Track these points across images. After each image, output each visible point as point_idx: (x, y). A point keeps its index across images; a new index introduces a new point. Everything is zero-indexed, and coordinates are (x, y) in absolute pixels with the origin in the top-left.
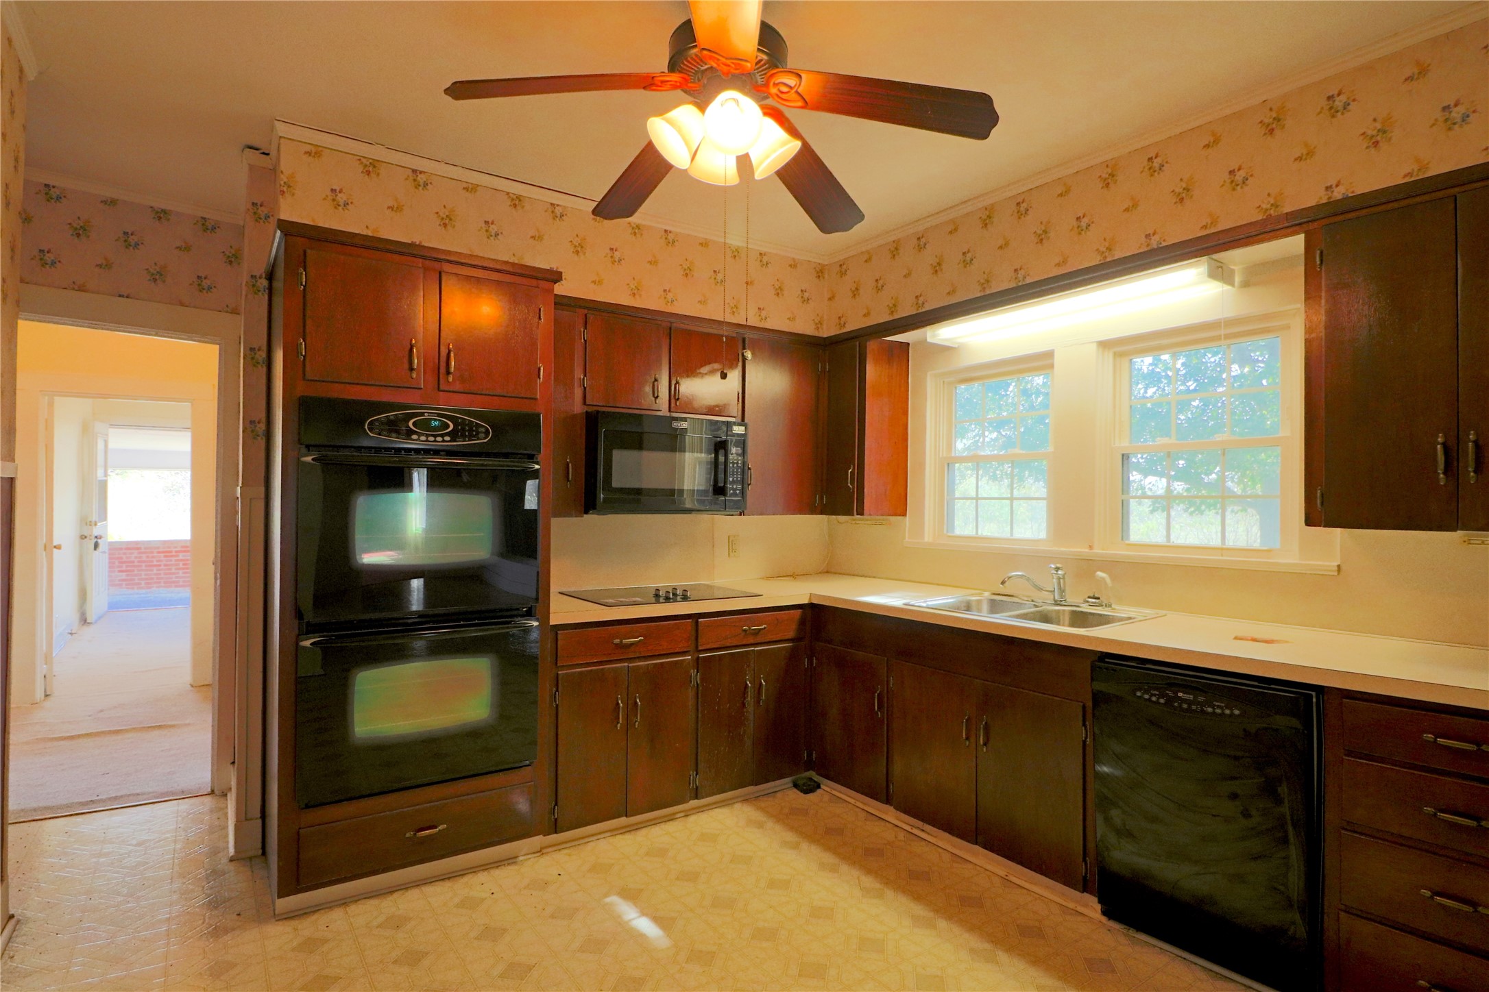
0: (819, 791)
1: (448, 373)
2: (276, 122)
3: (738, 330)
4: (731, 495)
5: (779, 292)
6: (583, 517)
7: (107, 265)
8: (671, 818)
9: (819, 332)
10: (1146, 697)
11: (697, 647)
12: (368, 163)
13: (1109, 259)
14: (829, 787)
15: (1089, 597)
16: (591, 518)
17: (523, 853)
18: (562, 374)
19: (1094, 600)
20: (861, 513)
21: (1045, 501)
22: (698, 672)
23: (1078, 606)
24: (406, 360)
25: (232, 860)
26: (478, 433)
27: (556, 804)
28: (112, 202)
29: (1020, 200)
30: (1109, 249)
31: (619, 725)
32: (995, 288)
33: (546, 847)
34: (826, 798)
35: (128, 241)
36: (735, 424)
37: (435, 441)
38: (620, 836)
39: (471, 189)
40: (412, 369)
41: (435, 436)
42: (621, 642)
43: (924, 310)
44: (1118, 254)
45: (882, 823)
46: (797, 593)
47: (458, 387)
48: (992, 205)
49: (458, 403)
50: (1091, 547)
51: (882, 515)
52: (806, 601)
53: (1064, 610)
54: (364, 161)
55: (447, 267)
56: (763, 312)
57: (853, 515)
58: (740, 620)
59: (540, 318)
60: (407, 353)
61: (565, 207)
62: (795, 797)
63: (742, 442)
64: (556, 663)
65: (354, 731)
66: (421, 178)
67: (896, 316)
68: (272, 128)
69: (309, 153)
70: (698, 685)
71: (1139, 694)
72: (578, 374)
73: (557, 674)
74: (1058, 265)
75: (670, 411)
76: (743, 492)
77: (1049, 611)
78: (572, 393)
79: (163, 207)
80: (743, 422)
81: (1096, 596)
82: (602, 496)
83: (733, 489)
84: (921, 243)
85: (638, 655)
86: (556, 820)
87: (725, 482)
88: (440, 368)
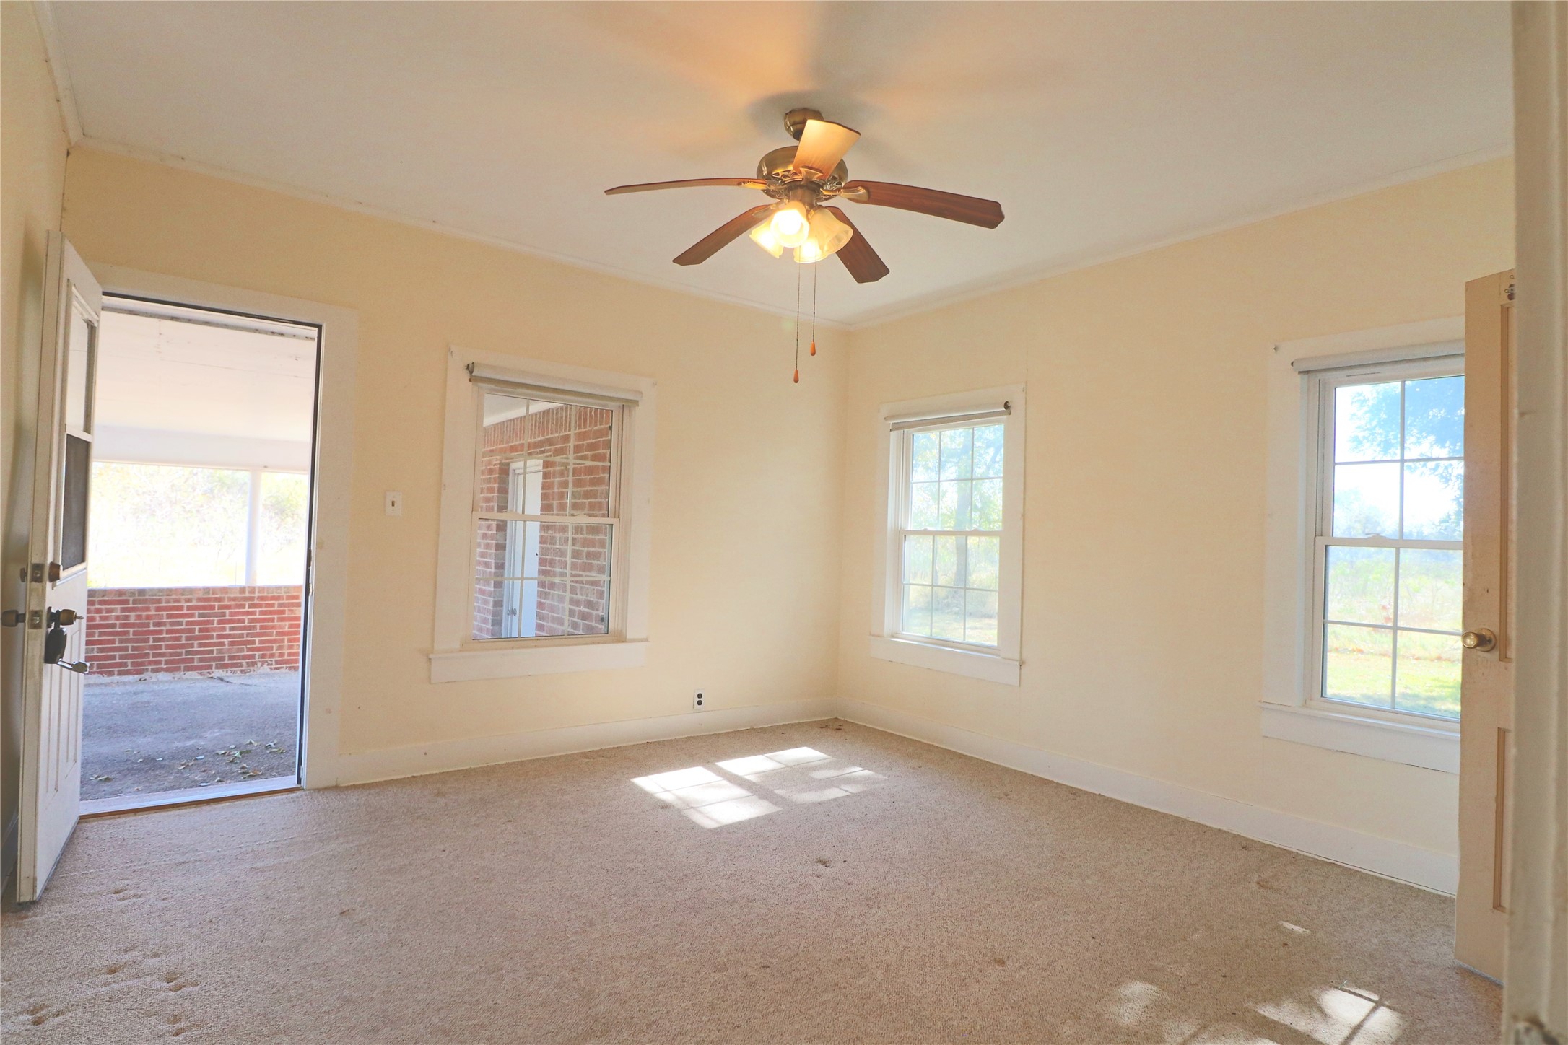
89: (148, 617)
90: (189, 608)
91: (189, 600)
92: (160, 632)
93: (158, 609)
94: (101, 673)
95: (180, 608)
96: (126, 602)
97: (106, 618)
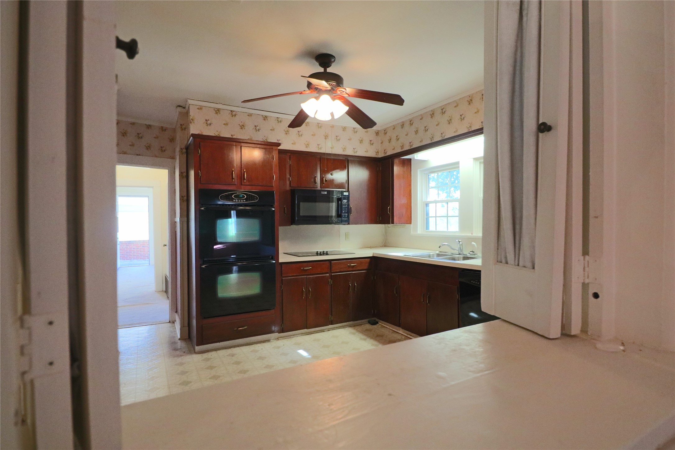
0: (378, 325)
1: (244, 179)
2: (188, 100)
3: (345, 157)
4: (344, 217)
5: (361, 141)
6: (290, 226)
7: (132, 145)
8: (323, 331)
9: (377, 156)
10: (474, 282)
11: (331, 272)
12: (217, 110)
13: (470, 130)
14: (381, 323)
15: (471, 252)
16: (294, 227)
17: (272, 339)
18: (282, 176)
19: (472, 253)
20: (393, 223)
21: (458, 218)
22: (331, 280)
23: (466, 255)
24: (231, 176)
25: (179, 339)
26: (254, 198)
27: (283, 323)
28: (133, 124)
29: (442, 108)
30: (470, 127)
31: (304, 297)
32: (436, 140)
33: (279, 338)
34: (380, 326)
35: (139, 136)
36: (345, 192)
37: (241, 202)
38: (304, 336)
39: (250, 115)
40: (233, 178)
41: (241, 200)
42: (304, 269)
43: (412, 148)
44: (473, 129)
45: (398, 334)
46: (369, 253)
47: (248, 183)
48: (434, 109)
49: (248, 188)
50: (472, 234)
51: (402, 224)
52: (371, 256)
53: (460, 257)
54: (215, 109)
55: (242, 144)
56: (355, 150)
57: (390, 224)
58: (347, 262)
59: (273, 159)
60: (231, 173)
61: (282, 118)
62: (368, 326)
63: (348, 198)
64: (282, 275)
65: (218, 295)
66: (234, 113)
67: (403, 150)
68: (187, 101)
69: (198, 109)
70: (331, 284)
71: (472, 281)
72: (288, 176)
73: (282, 279)
74: (455, 132)
75: (321, 188)
76: (348, 217)
77: (455, 257)
78: (286, 182)
79: (150, 124)
80: (348, 191)
81: (473, 251)
82: (297, 218)
83: (344, 215)
84: (411, 123)
85: (309, 273)
86: (283, 328)
87: (341, 213)
88: (241, 177)
89: (132, 247)
90: (140, 245)
91: (140, 243)
92: (134, 250)
93: (134, 245)
94: (123, 259)
95: (138, 245)
96: (127, 244)
97: (122, 247)
